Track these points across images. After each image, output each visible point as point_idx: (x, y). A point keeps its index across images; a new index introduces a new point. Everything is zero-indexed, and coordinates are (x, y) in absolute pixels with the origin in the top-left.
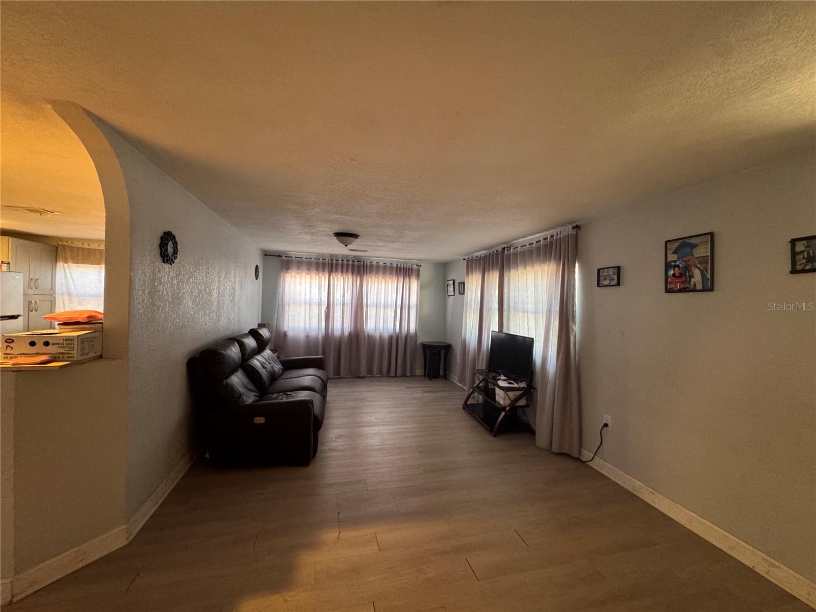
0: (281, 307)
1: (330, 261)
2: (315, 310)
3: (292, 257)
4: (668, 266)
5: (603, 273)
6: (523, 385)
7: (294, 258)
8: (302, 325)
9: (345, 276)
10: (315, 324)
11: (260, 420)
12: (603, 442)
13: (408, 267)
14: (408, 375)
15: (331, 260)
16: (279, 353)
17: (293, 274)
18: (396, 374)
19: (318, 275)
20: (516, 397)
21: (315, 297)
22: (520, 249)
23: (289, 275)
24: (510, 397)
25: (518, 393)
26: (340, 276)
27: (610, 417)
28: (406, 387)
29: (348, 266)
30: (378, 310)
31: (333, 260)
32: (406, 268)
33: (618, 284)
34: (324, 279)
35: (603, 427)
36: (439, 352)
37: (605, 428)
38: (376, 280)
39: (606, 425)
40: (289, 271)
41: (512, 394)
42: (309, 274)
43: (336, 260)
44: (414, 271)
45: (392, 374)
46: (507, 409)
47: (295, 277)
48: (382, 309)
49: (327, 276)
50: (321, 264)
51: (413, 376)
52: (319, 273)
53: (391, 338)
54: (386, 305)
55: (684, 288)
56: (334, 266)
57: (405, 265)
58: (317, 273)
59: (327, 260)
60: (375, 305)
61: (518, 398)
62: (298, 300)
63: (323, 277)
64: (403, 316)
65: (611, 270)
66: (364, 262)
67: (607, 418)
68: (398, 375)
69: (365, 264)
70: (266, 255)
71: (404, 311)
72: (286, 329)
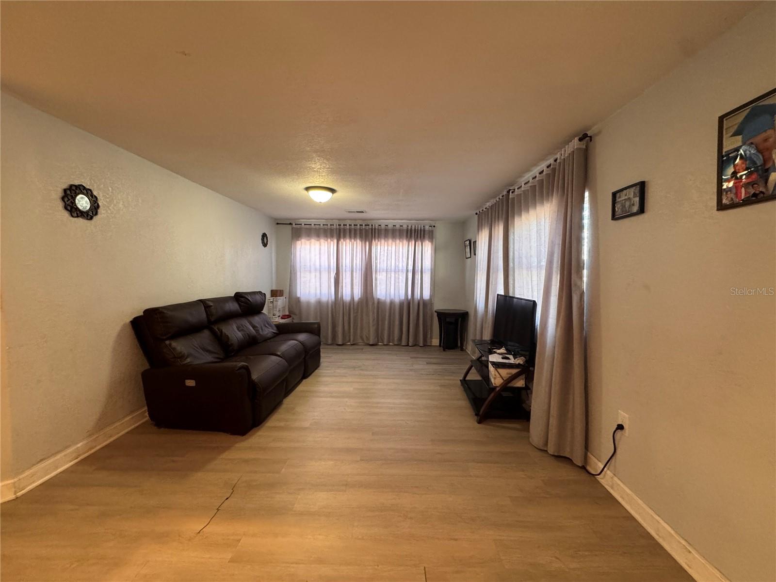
0: (293, 274)
1: (337, 226)
2: (325, 276)
3: (301, 224)
4: (723, 161)
5: (620, 197)
6: (520, 361)
7: (303, 225)
8: (313, 291)
9: (353, 240)
10: (325, 290)
11: (190, 383)
12: (618, 451)
13: (419, 229)
14: (421, 345)
15: (339, 225)
16: (293, 319)
17: (303, 240)
18: (408, 343)
19: (327, 241)
20: (510, 375)
21: (325, 263)
22: (524, 187)
23: (300, 242)
24: (502, 376)
25: (514, 371)
26: (348, 241)
27: (627, 416)
28: (412, 358)
29: (355, 230)
30: (389, 275)
31: (340, 225)
32: (418, 230)
33: (642, 210)
34: (333, 244)
35: (617, 429)
36: (457, 320)
37: (619, 430)
38: (386, 243)
39: (620, 427)
40: (300, 239)
41: (505, 373)
42: (318, 241)
43: (344, 225)
44: (426, 233)
45: (404, 343)
46: (498, 389)
47: (305, 244)
48: (393, 275)
49: (335, 241)
50: (329, 231)
51: (426, 345)
52: (327, 239)
53: (401, 304)
54: (397, 270)
55: (755, 195)
56: (342, 231)
57: (417, 227)
58: (326, 239)
59: (335, 225)
60: (385, 270)
61: (513, 378)
62: (309, 267)
63: (332, 243)
64: (416, 282)
65: (632, 190)
66: (372, 225)
67: (623, 417)
68: (410, 344)
69: (374, 227)
70: (278, 224)
71: (416, 277)
72: (298, 295)
